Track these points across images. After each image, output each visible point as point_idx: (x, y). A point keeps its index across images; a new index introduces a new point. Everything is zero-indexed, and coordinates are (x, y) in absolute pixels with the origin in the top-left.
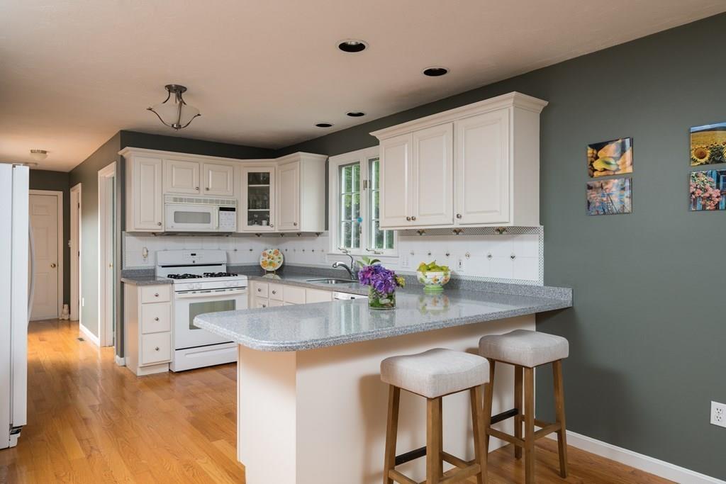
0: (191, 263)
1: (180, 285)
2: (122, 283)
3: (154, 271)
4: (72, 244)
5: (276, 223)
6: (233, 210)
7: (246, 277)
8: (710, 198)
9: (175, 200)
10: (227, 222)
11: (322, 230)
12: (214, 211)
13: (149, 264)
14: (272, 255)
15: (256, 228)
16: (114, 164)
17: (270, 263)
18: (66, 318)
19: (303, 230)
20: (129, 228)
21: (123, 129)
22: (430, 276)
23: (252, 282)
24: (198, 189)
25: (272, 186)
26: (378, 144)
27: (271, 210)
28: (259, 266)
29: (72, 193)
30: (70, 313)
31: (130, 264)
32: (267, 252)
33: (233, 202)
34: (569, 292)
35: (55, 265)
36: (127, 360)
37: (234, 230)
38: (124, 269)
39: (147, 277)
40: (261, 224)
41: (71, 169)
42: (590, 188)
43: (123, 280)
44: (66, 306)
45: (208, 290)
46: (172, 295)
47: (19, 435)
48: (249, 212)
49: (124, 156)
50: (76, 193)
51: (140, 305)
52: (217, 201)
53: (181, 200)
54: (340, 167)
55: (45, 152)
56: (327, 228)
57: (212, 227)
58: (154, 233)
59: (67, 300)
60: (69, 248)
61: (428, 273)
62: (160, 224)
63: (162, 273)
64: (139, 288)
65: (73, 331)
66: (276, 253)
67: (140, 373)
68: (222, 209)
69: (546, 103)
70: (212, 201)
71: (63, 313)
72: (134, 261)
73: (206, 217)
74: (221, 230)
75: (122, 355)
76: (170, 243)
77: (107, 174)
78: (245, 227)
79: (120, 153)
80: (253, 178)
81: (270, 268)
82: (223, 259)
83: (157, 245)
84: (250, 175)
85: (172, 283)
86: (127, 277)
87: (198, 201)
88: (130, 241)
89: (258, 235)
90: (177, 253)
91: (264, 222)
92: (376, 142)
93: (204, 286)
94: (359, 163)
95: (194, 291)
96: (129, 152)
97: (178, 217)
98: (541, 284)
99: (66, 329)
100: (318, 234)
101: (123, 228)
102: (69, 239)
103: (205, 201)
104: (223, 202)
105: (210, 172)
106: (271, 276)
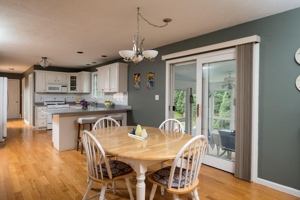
0: (54, 101)
1: (49, 106)
2: (34, 106)
3: (43, 103)
4: (22, 95)
5: (78, 90)
6: (66, 86)
7: (69, 105)
8: (149, 87)
9: (49, 84)
10: (64, 90)
11: (90, 92)
12: (60, 87)
13: (42, 101)
14: (79, 99)
15: (73, 92)
16: (32, 74)
17: (78, 101)
18: (21, 118)
19: (84, 92)
20: (36, 91)
21: (35, 64)
22: (106, 104)
23: (71, 106)
24: (56, 81)
25: (77, 80)
26: (97, 71)
27: (77, 86)
28: (75, 102)
29: (22, 80)
30: (22, 116)
31: (36, 101)
32: (77, 98)
33: (66, 84)
34: (131, 107)
35: (17, 102)
36: (35, 127)
37: (66, 92)
38: (35, 102)
39: (41, 104)
40: (74, 90)
41: (22, 73)
42: (134, 84)
43: (34, 105)
44: (21, 114)
45: (58, 108)
46: (47, 109)
47: (5, 139)
48: (71, 87)
49: (35, 72)
50: (23, 80)
51: (38, 112)
52: (61, 84)
53: (51, 84)
54: (94, 75)
55: (13, 69)
56: (91, 92)
57: (59, 91)
58: (43, 93)
59: (21, 112)
60: (22, 97)
61: (106, 103)
62: (44, 90)
63: (45, 104)
64: (38, 107)
65: (22, 121)
66: (80, 98)
67: (38, 130)
68: (62, 86)
69: (128, 64)
70: (59, 84)
71: (20, 116)
72: (38, 100)
73: (58, 89)
74: (62, 92)
75: (34, 126)
76: (48, 96)
77: (31, 76)
78: (69, 91)
79: (34, 71)
80: (72, 78)
81: (78, 103)
82: (64, 100)
83: (44, 96)
84: (71, 77)
85: (47, 106)
86: (35, 105)
87: (56, 84)
88: (36, 95)
89: (75, 93)
90: (50, 98)
91: (75, 90)
92: (97, 70)
93: (56, 107)
94: (97, 75)
95: (53, 108)
96: (36, 71)
97: (50, 88)
98: (127, 105)
99: (20, 121)
100: (89, 93)
101: (35, 91)
102: (22, 94)
103: (58, 84)
104: (63, 84)
105: (59, 76)
106: (78, 105)
